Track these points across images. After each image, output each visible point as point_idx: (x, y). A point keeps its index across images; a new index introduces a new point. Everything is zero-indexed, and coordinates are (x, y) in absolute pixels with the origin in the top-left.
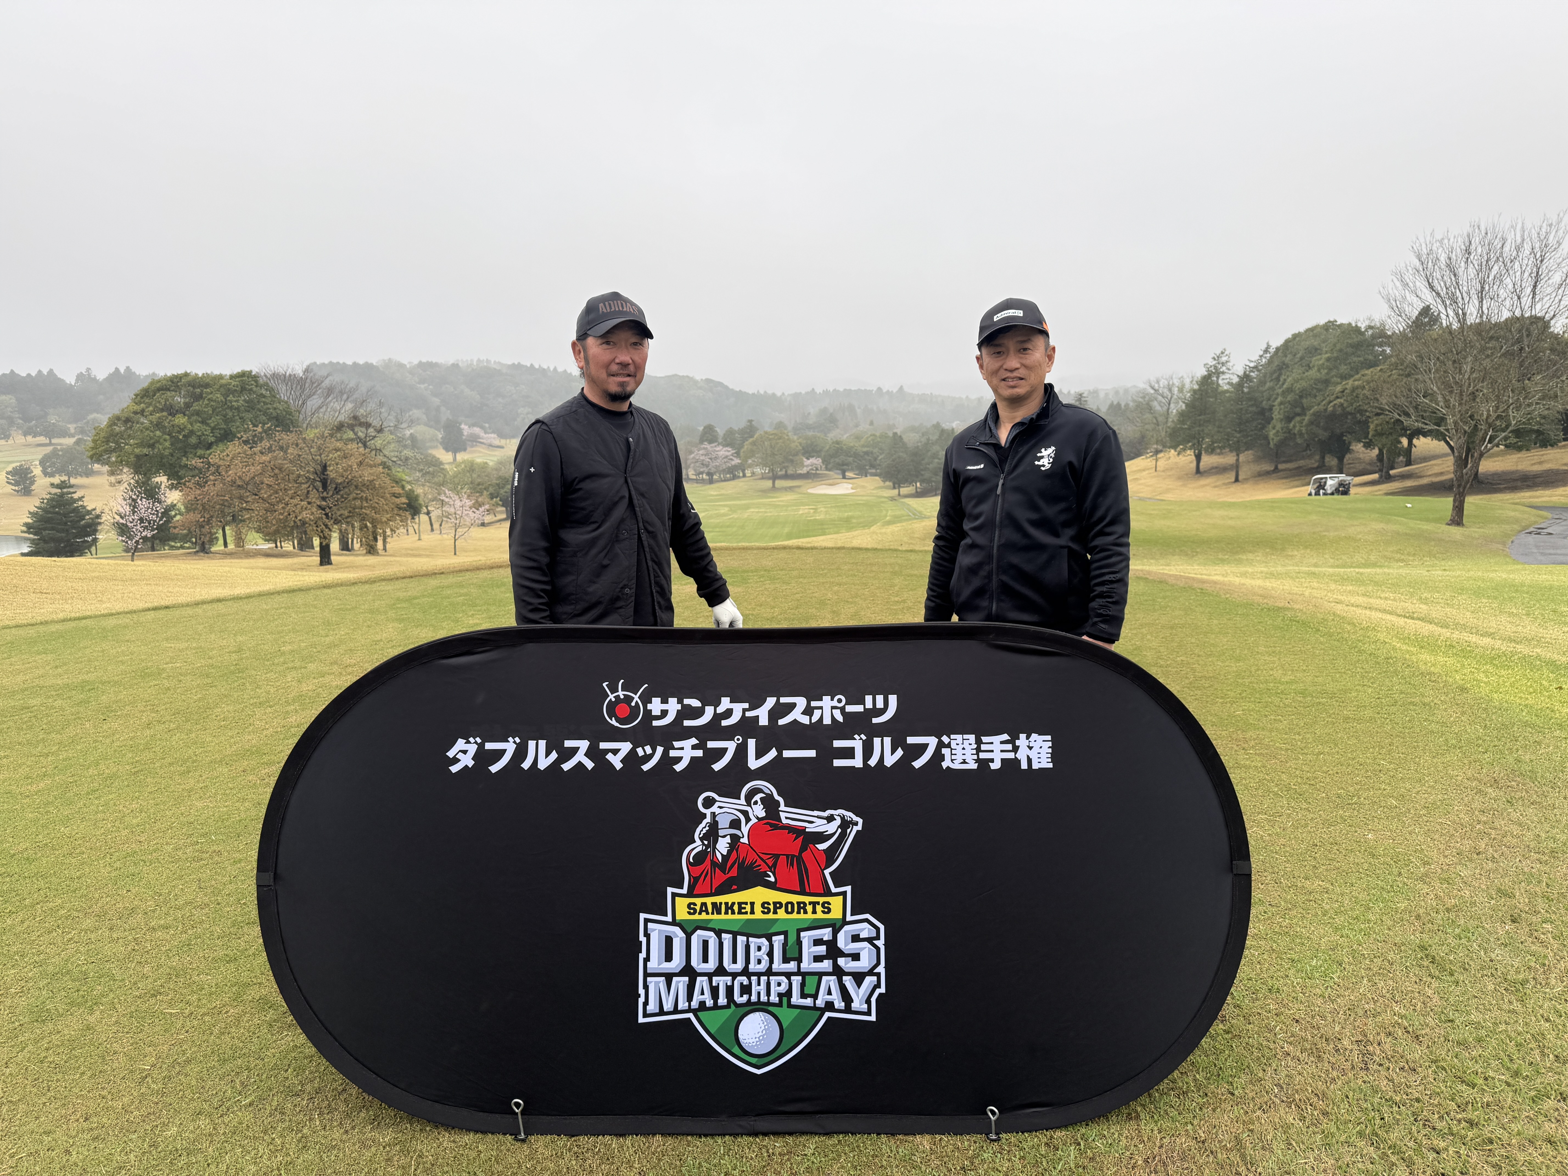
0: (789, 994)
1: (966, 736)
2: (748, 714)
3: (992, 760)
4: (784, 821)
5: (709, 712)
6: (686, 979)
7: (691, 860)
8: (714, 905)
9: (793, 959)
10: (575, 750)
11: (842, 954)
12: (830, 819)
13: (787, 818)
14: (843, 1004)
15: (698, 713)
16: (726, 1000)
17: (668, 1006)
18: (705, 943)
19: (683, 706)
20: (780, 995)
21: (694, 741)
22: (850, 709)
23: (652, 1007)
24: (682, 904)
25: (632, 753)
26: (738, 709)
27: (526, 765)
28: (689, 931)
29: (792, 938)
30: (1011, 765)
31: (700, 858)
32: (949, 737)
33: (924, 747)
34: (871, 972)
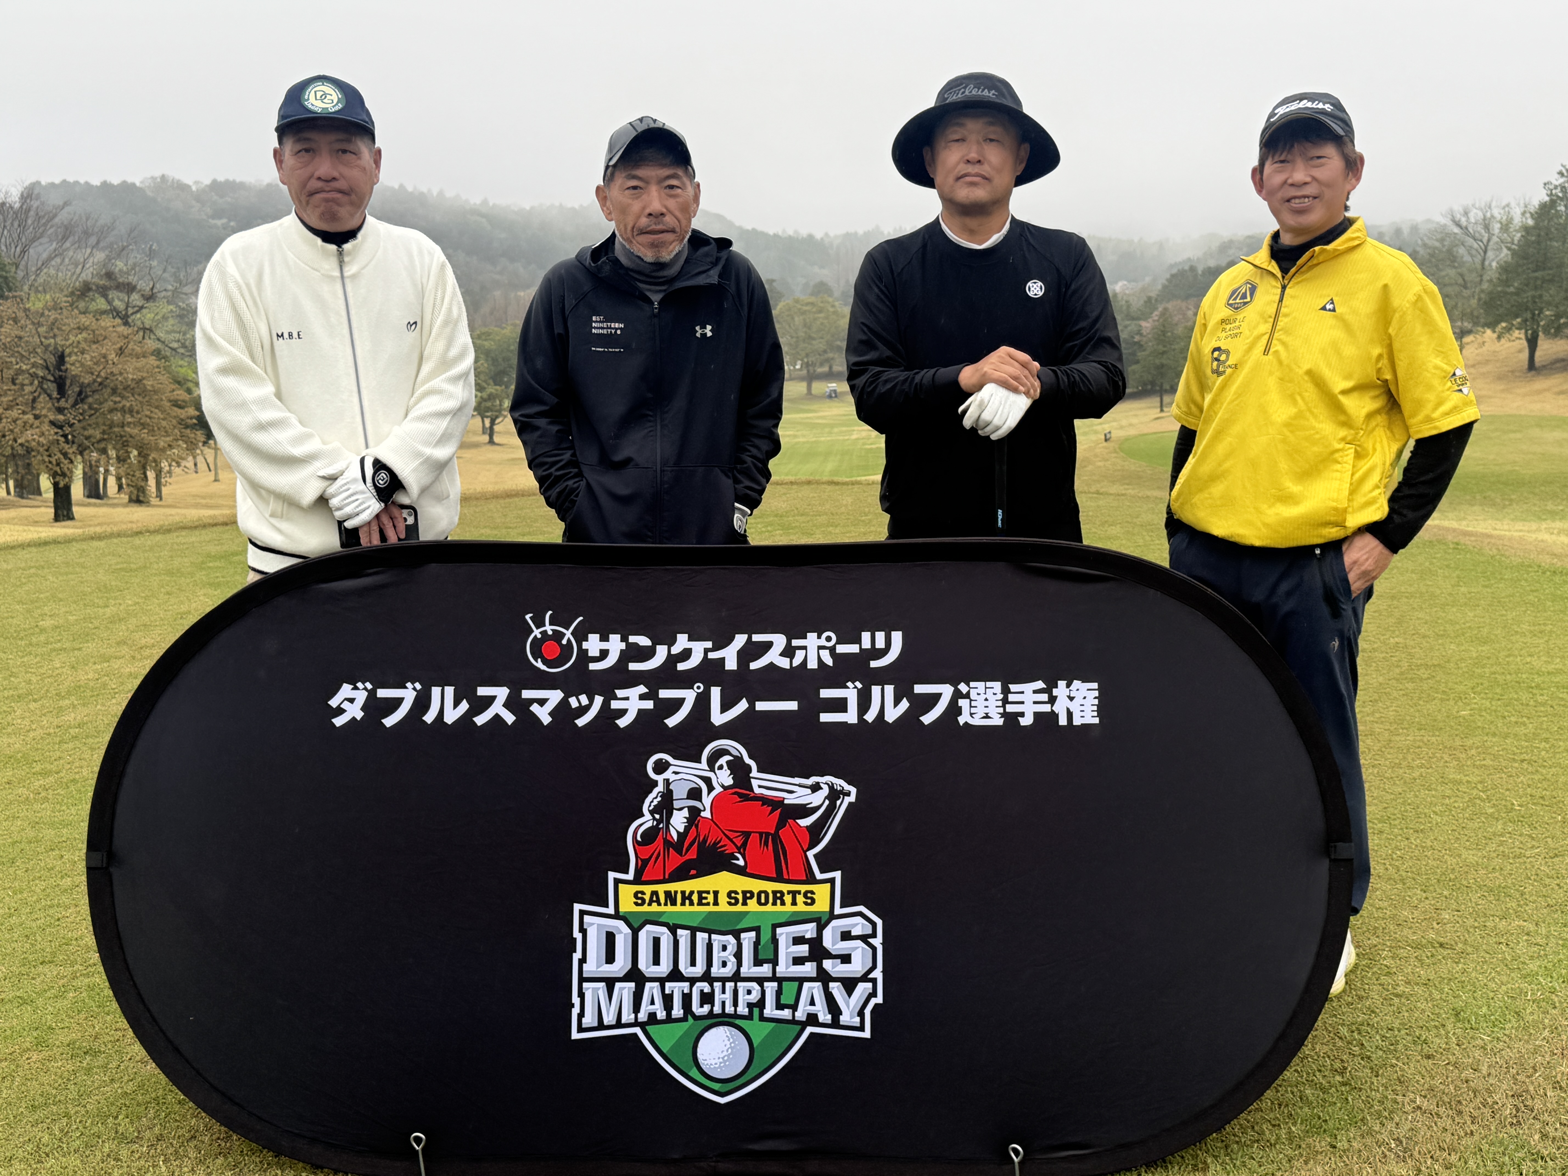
0: (761, 1004)
1: (989, 684)
2: (711, 655)
3: (1022, 714)
4: (757, 791)
5: (662, 653)
6: (633, 985)
7: (639, 839)
8: (668, 894)
9: (767, 961)
10: (491, 699)
11: (829, 956)
12: (816, 788)
13: (760, 787)
14: (829, 1017)
15: (647, 654)
16: (682, 1012)
17: (609, 1018)
18: (656, 942)
19: (629, 645)
20: (750, 1006)
21: (642, 689)
22: (842, 649)
23: (589, 1020)
24: (627, 893)
25: (564, 703)
26: (698, 649)
27: (429, 717)
28: (636, 925)
29: (766, 936)
30: (1046, 720)
31: (650, 836)
32: (968, 686)
33: (935, 698)
34: (865, 978)
